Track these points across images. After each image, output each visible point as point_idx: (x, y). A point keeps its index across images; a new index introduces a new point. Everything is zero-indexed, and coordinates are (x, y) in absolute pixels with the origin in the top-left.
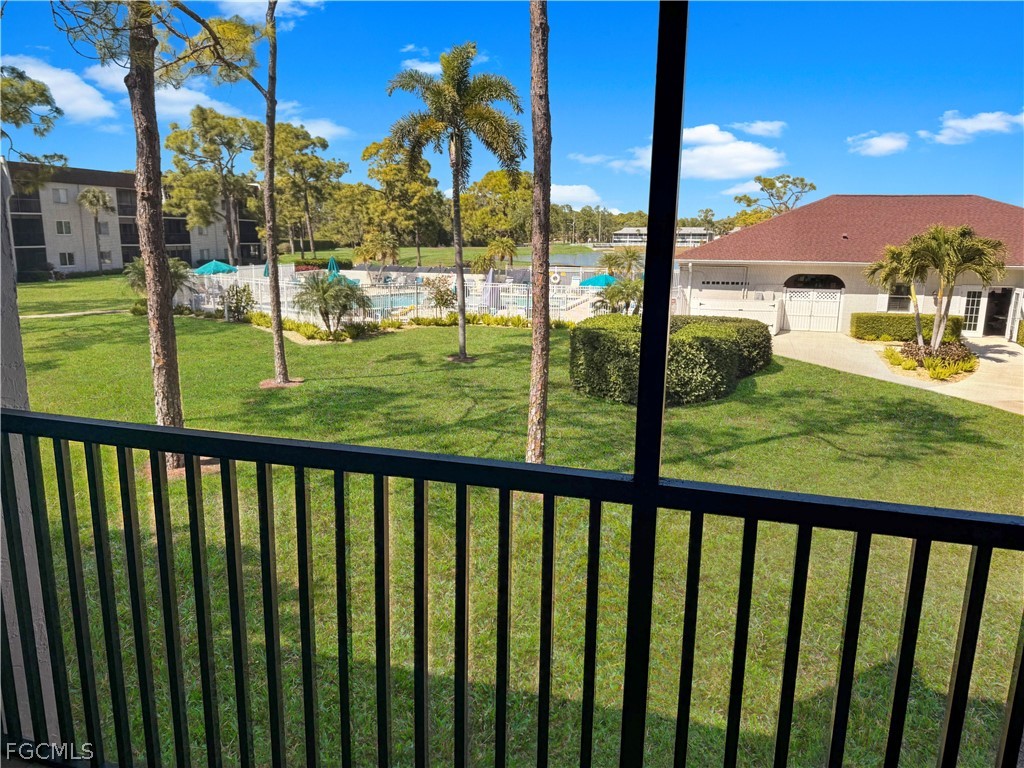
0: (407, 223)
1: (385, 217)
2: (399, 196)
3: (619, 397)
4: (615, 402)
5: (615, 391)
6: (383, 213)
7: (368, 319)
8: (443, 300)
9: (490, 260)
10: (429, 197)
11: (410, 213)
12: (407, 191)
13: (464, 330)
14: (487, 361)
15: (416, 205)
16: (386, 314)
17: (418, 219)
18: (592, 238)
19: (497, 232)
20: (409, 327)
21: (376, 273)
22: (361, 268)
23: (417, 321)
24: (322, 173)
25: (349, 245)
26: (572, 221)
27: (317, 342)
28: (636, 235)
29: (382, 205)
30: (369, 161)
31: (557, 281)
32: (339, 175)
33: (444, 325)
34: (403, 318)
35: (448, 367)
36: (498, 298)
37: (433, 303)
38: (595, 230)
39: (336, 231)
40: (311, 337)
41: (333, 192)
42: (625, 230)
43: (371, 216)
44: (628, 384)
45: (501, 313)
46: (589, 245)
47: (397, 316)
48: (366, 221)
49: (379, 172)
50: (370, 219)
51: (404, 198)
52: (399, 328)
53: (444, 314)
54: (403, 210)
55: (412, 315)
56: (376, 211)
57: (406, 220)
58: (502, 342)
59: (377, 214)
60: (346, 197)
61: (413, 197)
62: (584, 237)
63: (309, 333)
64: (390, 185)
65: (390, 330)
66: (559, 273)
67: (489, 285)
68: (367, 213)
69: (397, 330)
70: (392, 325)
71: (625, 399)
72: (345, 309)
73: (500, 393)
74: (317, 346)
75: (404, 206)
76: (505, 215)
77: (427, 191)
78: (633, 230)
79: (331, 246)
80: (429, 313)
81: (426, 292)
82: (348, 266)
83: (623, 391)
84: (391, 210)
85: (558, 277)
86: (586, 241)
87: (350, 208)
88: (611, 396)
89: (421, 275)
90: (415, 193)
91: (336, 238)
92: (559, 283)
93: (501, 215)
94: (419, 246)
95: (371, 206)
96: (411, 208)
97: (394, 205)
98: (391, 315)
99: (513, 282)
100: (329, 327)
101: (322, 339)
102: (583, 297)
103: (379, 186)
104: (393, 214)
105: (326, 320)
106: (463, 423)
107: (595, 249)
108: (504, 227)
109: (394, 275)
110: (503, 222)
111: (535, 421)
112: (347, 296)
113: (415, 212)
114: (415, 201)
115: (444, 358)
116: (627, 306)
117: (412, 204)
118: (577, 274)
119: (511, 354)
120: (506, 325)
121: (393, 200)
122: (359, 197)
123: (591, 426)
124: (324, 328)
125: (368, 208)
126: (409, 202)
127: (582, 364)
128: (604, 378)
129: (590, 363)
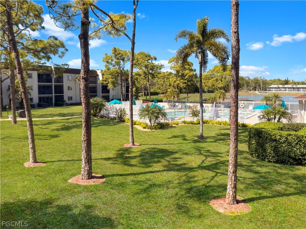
0: (183, 85)
1: (175, 83)
2: (181, 76)
3: (271, 159)
4: (269, 161)
5: (270, 156)
6: (175, 82)
7: (166, 121)
8: (195, 114)
9: (215, 98)
10: (192, 76)
11: (184, 81)
12: (184, 74)
13: (202, 127)
14: (212, 140)
15: (187, 78)
16: (173, 119)
17: (188, 84)
18: (258, 89)
19: (218, 87)
20: (181, 124)
21: (171, 103)
22: (165, 102)
23: (184, 122)
24: (154, 68)
25: (163, 93)
26: (249, 83)
27: (146, 130)
28: (277, 88)
29: (174, 79)
30: (171, 64)
31: (243, 107)
32: (161, 69)
33: (195, 124)
34: (179, 121)
35: (195, 141)
36: (217, 113)
37: (191, 115)
38: (259, 86)
39: (159, 89)
40: (145, 128)
41: (158, 75)
42: (272, 86)
43: (170, 83)
44: (276, 154)
45: (219, 119)
46: (257, 92)
47: (177, 120)
48: (169, 85)
49: (174, 67)
50: (170, 84)
51: (183, 76)
52: (177, 125)
53: (195, 120)
54: (182, 80)
55: (182, 120)
56: (172, 81)
57: (183, 84)
58: (218, 132)
59: (172, 82)
60: (162, 77)
61: (186, 76)
62: (255, 89)
63: (144, 126)
64: (178, 72)
65: (174, 125)
66: (244, 103)
67: (214, 108)
68: (169, 82)
69: (177, 126)
70: (174, 124)
71: (274, 160)
72: (157, 118)
73: (215, 155)
74: (146, 131)
75: (183, 79)
76: (222, 81)
77: (191, 73)
78: (276, 86)
79: (156, 94)
80: (189, 119)
81: (189, 111)
82: (161, 101)
83: (274, 157)
84: (178, 80)
85: (243, 105)
86: (255, 90)
87: (163, 80)
88: (268, 159)
89: (188, 104)
90: (187, 74)
91: (159, 91)
92: (243, 108)
93: (220, 81)
94: (188, 93)
95: (171, 79)
96: (185, 80)
97: (179, 79)
98: (174, 119)
99: (224, 107)
100: (151, 124)
101: (148, 129)
102: (254, 114)
103: (174, 72)
104: (178, 82)
105: (150, 121)
106: (201, 167)
107: (259, 94)
108: (221, 86)
109: (177, 104)
110: (220, 84)
111: (232, 171)
112: (158, 113)
113: (186, 81)
114: (187, 77)
115: (195, 138)
116: (275, 118)
117: (185, 78)
118: (252, 104)
119: (222, 137)
120: (220, 124)
121: (178, 77)
122: (167, 76)
124: (149, 124)
125: (169, 80)
126: (185, 77)
127: (254, 144)
128: (265, 150)
129: (258, 143)
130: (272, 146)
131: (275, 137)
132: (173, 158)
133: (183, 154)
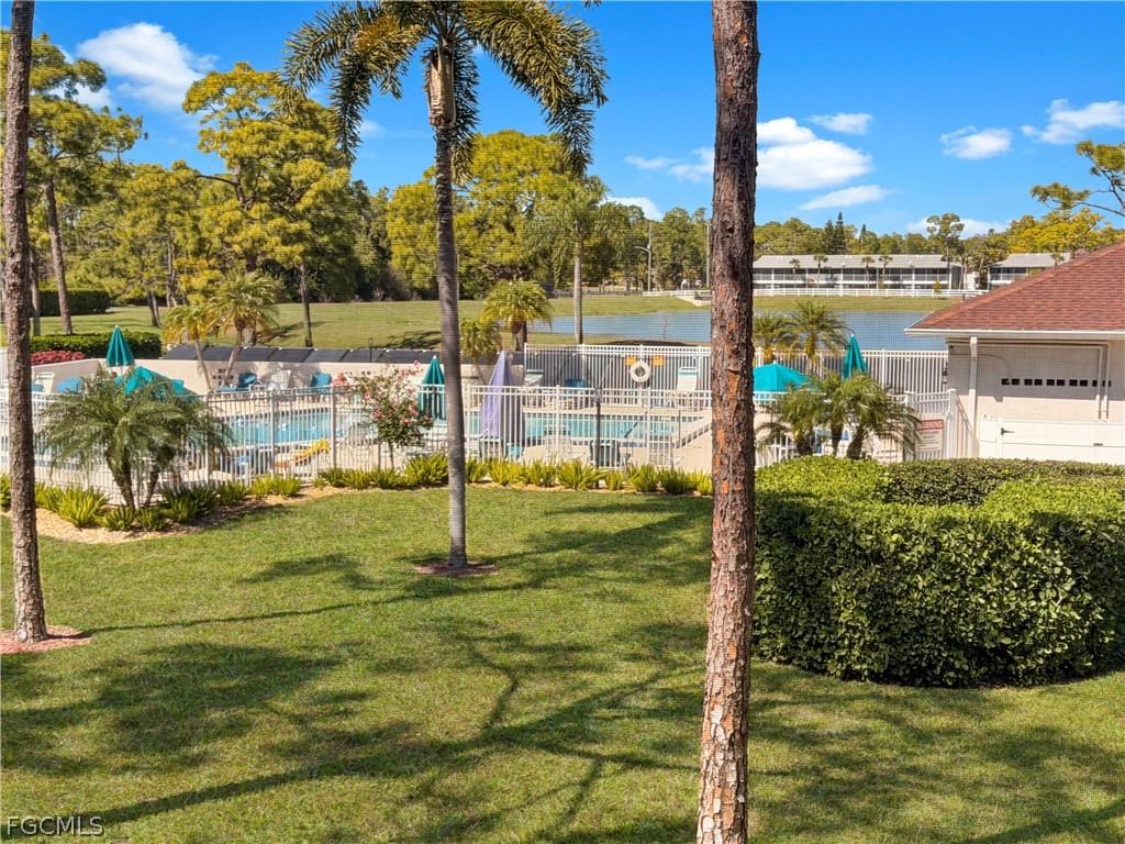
0: (287, 249)
1: (238, 238)
2: (270, 191)
3: (860, 660)
4: (850, 675)
5: (851, 646)
6: (234, 228)
7: (221, 476)
8: (397, 426)
9: (488, 331)
10: (340, 193)
11: (294, 227)
12: (288, 182)
13: (462, 499)
14: (515, 576)
15: (308, 210)
16: (263, 461)
17: (313, 241)
20: (316, 493)
21: (220, 364)
22: (176, 355)
23: (336, 478)
24: (90, 140)
25: (139, 302)
27: (100, 536)
29: (230, 210)
30: (202, 114)
31: (644, 378)
32: (127, 142)
33: (401, 486)
34: (300, 470)
35: (424, 591)
36: (519, 420)
37: (373, 433)
39: (106, 271)
40: (86, 523)
41: (118, 183)
43: (205, 234)
44: (882, 630)
47: (289, 465)
48: (190, 247)
49: (225, 139)
50: (201, 242)
51: (282, 195)
52: (294, 495)
53: (399, 460)
54: (279, 221)
55: (325, 463)
56: (217, 223)
57: (285, 243)
58: (542, 527)
59: (218, 230)
60: (147, 194)
61: (302, 192)
62: (673, 277)
63: (85, 511)
64: (248, 165)
65: (272, 500)
66: (648, 360)
67: (497, 389)
68: (195, 228)
69: (291, 501)
70: (276, 489)
71: (876, 667)
72: (165, 455)
73: (563, 658)
74: (102, 546)
75: (282, 212)
76: (510, 228)
77: (334, 179)
79: (95, 303)
80: (362, 458)
81: (352, 412)
82: (151, 349)
83: (872, 646)
84: (252, 221)
85: (648, 369)
87: (156, 218)
88: (841, 659)
89: (327, 368)
90: (307, 183)
91: (110, 284)
92: (647, 383)
93: (500, 230)
94: (308, 300)
95: (205, 214)
96: (298, 217)
97: (256, 210)
98: (274, 464)
99: (543, 383)
100: (129, 496)
101: (113, 527)
103: (222, 167)
104: (255, 230)
105: (123, 477)
108: (508, 257)
109: (261, 368)
110: (505, 244)
112: (176, 428)
113: (306, 225)
114: (307, 201)
115: (419, 569)
116: (837, 436)
117: (300, 207)
118: (693, 362)
119: (571, 554)
120: (548, 484)
121: (255, 199)
122: (177, 194)
123: (806, 739)
124: (116, 499)
125: (196, 218)
126: (293, 202)
127: (765, 581)
128: (825, 613)
129: (787, 578)
130: (862, 591)
131: (878, 539)
132: (325, 698)
133: (380, 669)
